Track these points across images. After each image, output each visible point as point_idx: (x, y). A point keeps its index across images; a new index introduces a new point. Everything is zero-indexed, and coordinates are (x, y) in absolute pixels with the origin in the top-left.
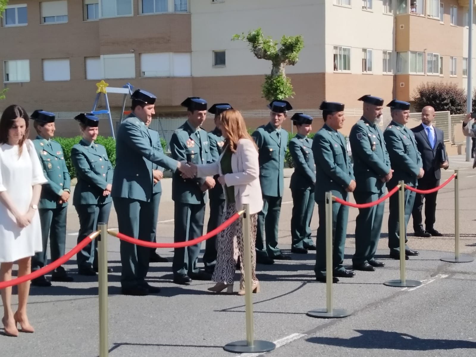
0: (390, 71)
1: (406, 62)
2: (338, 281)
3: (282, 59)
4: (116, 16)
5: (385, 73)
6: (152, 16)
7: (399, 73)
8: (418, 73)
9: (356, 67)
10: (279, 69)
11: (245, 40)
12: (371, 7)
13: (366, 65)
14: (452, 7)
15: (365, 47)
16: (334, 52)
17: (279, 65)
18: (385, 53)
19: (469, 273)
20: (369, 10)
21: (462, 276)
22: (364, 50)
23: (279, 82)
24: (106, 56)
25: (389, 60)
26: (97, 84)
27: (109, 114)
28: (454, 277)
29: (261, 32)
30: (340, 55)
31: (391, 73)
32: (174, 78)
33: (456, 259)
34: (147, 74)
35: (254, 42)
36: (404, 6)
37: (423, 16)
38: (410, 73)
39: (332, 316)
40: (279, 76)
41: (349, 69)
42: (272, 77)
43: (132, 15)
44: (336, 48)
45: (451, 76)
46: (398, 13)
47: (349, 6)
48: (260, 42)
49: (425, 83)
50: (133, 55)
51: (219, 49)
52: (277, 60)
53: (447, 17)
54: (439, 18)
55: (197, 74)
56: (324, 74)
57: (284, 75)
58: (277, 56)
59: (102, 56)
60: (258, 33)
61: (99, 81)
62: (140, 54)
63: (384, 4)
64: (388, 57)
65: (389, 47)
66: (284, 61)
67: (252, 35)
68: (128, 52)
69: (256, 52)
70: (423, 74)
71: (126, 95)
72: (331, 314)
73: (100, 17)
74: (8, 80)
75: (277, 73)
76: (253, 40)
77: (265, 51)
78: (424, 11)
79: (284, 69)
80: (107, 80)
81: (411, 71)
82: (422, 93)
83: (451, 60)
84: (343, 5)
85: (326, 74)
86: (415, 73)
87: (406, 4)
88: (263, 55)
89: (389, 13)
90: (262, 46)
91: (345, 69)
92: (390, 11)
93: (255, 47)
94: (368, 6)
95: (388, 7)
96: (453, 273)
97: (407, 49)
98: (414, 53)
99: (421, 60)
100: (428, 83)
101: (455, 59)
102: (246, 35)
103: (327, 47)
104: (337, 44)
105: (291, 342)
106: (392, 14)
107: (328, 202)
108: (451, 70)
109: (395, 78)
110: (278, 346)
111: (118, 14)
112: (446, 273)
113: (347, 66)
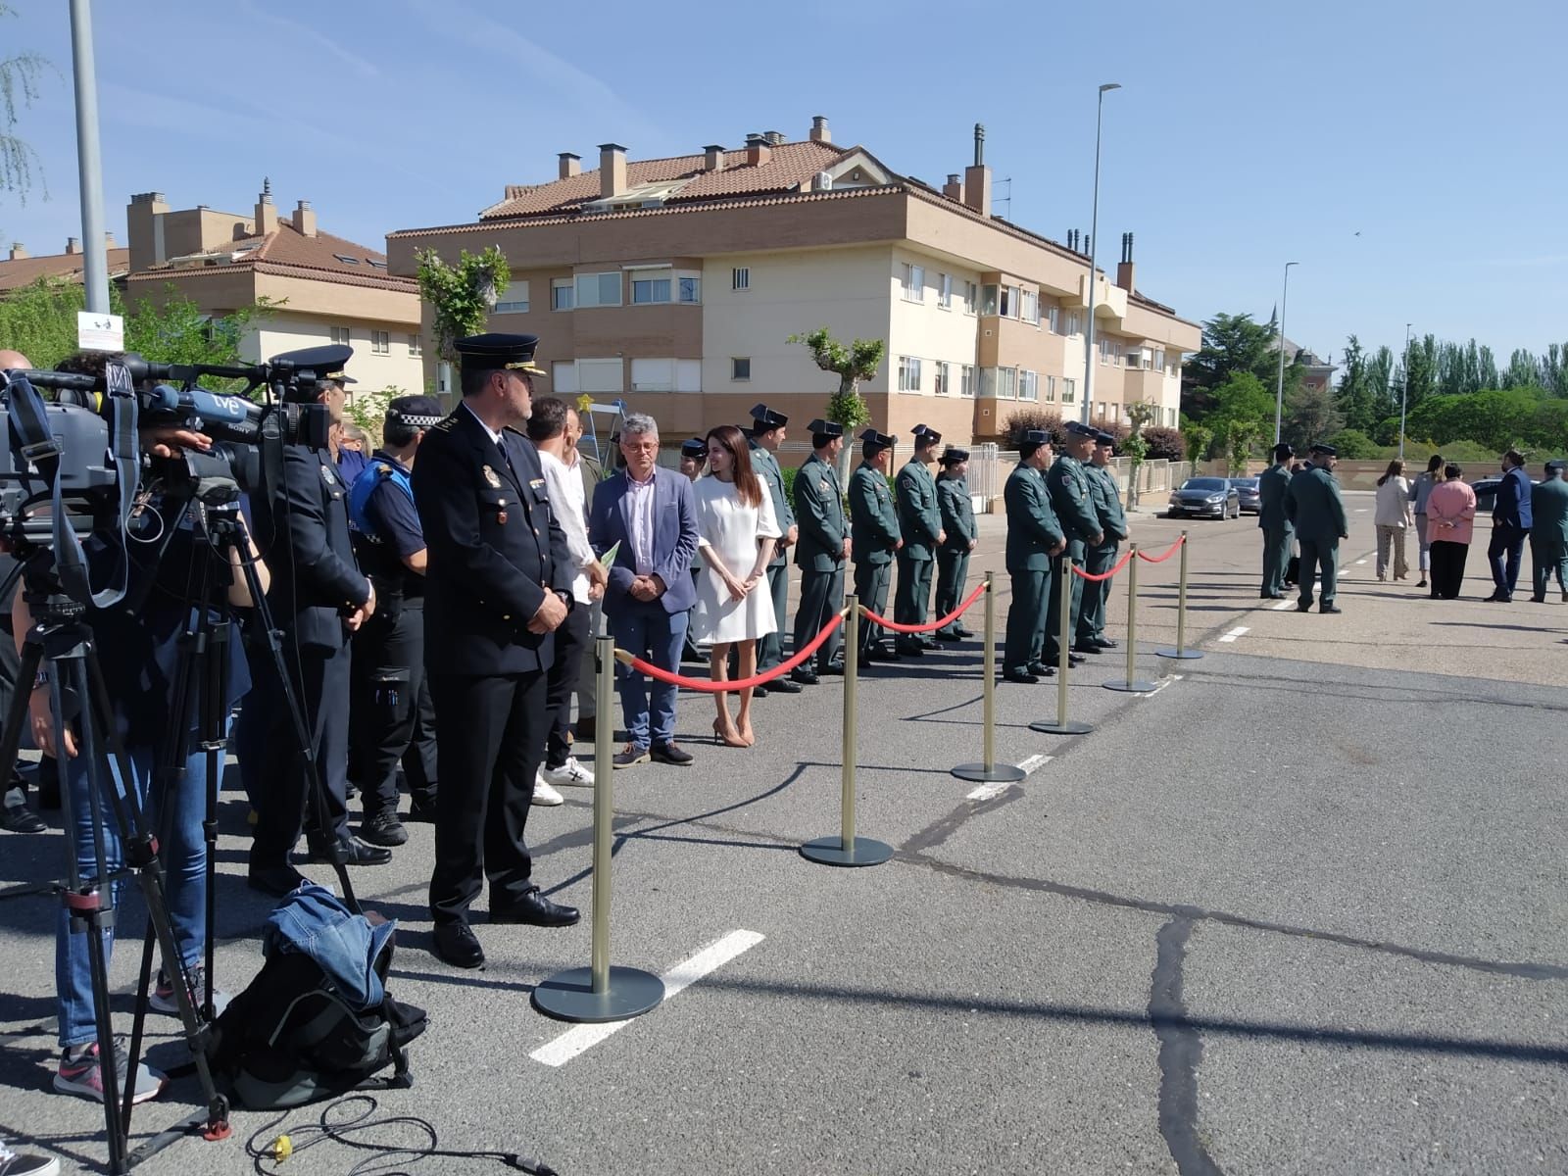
0: (970, 393)
1: (992, 381)
2: (1037, 680)
3: (857, 371)
4: (598, 305)
5: (964, 396)
6: (649, 306)
7: (982, 397)
8: (1008, 398)
9: (928, 386)
10: (851, 385)
11: (806, 343)
12: (948, 305)
13: (941, 384)
14: (1052, 308)
15: (940, 359)
16: (900, 364)
17: (852, 380)
18: (964, 368)
19: (1210, 674)
20: (945, 308)
21: (1201, 678)
22: (939, 363)
23: (850, 403)
24: (583, 361)
25: (970, 378)
26: (579, 399)
27: (593, 441)
28: (1192, 678)
29: (827, 331)
30: (908, 369)
31: (972, 396)
32: (678, 393)
33: (1178, 653)
34: (639, 388)
35: (818, 347)
36: (992, 304)
37: (1016, 318)
38: (997, 397)
39: (1065, 730)
40: (851, 396)
41: (918, 389)
42: (840, 396)
43: (620, 304)
44: (902, 359)
45: (1048, 402)
46: (983, 314)
47: (921, 302)
48: (826, 347)
49: (1018, 411)
50: (620, 360)
51: (741, 355)
52: (848, 373)
53: (1045, 322)
54: (1036, 323)
55: (710, 389)
56: (886, 394)
57: (857, 394)
58: (849, 366)
59: (577, 361)
60: (823, 333)
61: (581, 394)
62: (631, 359)
63: (966, 302)
64: (968, 374)
65: (971, 361)
66: (858, 375)
67: (814, 336)
68: (614, 355)
69: (820, 361)
70: (1013, 398)
71: (615, 415)
72: (1064, 728)
73: (575, 305)
74: (443, 389)
75: (847, 390)
76: (816, 343)
77: (833, 360)
78: (1018, 313)
79: (857, 385)
80: (591, 394)
81: (999, 394)
82: (1013, 425)
83: (1047, 381)
84: (914, 300)
85: (889, 396)
86: (1003, 397)
87: (995, 302)
88: (828, 364)
89: (971, 313)
90: (829, 352)
91: (913, 388)
92: (973, 311)
93: (818, 354)
94: (945, 302)
95: (971, 306)
96: (1187, 673)
97: (994, 364)
98: (1001, 369)
99: (1011, 380)
100: (1021, 411)
101: (1054, 380)
102: (807, 337)
103: (891, 357)
104: (904, 353)
105: (1040, 767)
106: (975, 314)
107: (1066, 572)
108: (1047, 394)
109: (978, 402)
110: (1028, 773)
111: (601, 302)
112: (1177, 672)
113: (916, 384)
